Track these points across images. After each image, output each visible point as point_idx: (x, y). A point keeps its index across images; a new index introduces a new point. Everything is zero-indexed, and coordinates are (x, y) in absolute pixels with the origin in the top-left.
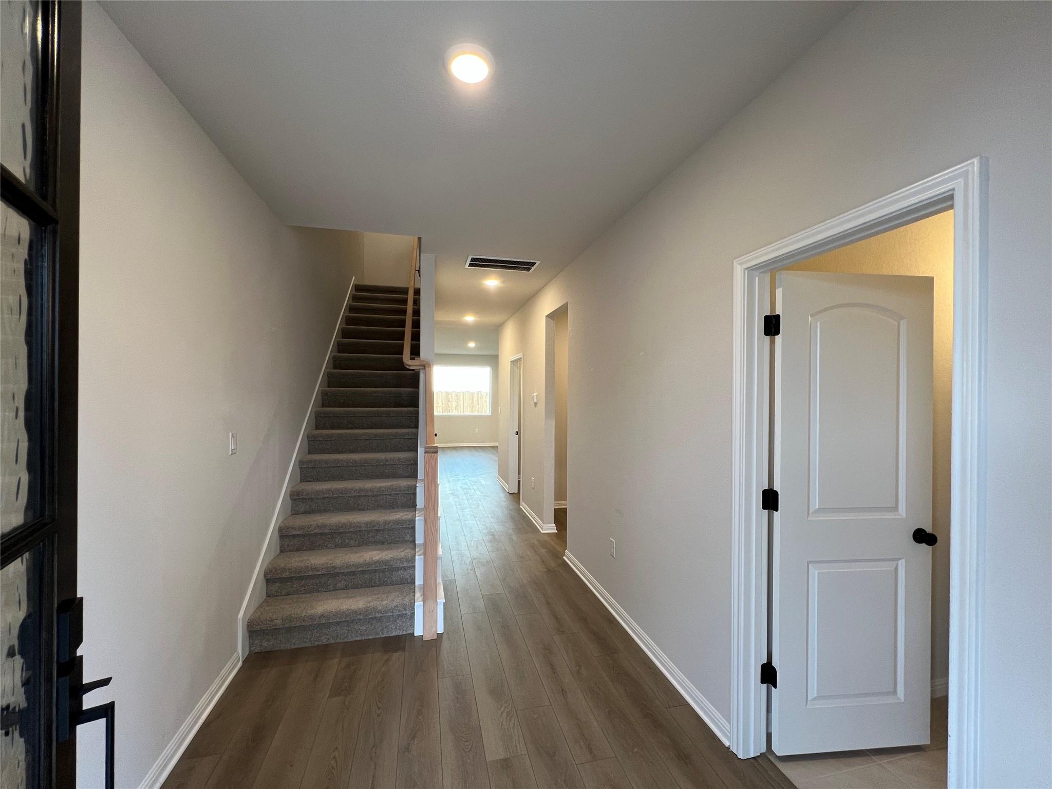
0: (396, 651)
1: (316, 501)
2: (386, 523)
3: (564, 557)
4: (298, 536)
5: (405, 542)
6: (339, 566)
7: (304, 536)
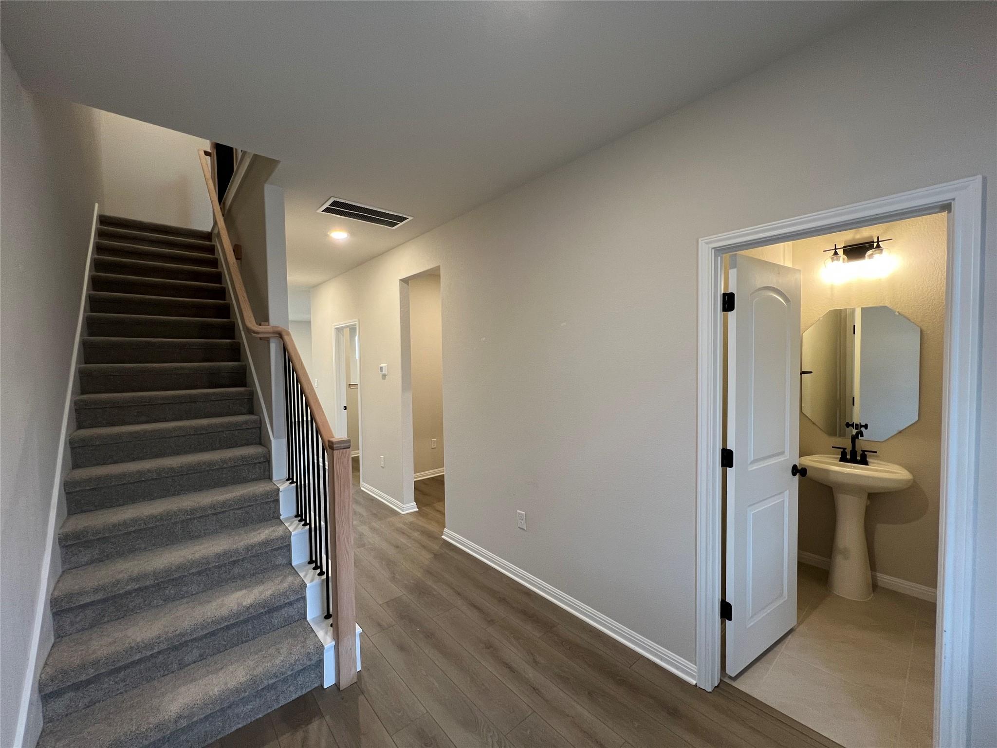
0: (309, 721)
1: (113, 540)
2: (247, 549)
3: (443, 536)
4: (92, 603)
5: (276, 567)
6: (189, 631)
7: (104, 601)
